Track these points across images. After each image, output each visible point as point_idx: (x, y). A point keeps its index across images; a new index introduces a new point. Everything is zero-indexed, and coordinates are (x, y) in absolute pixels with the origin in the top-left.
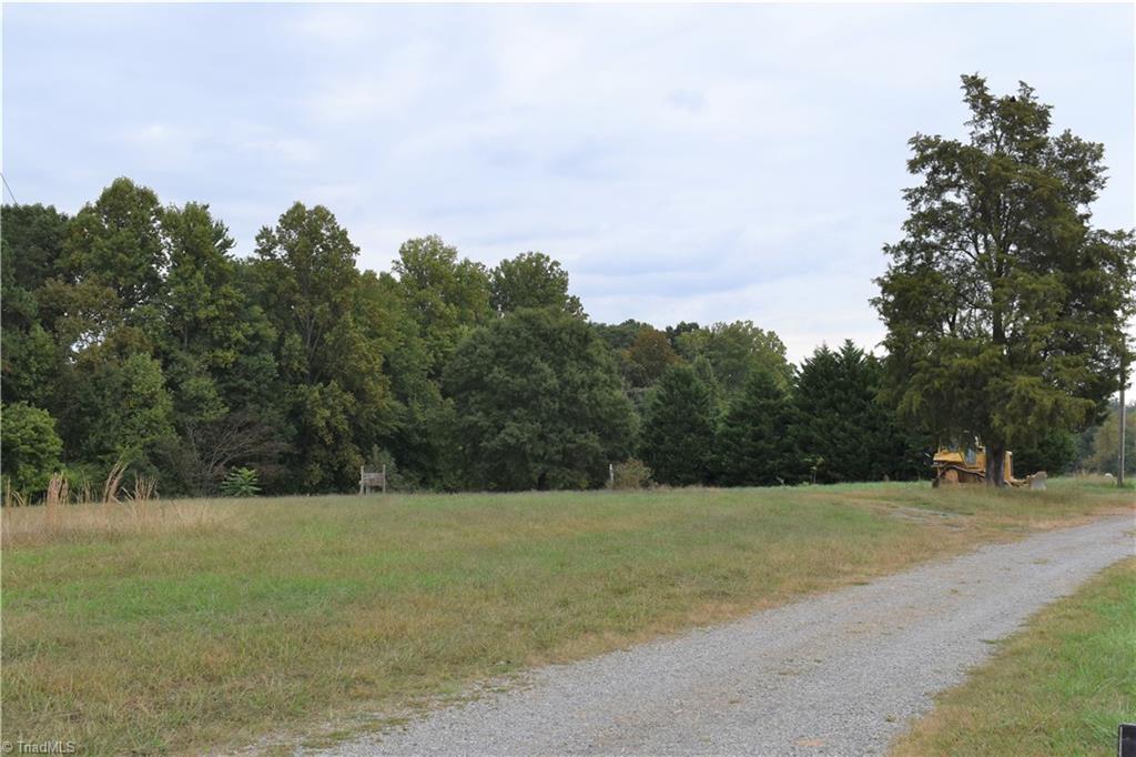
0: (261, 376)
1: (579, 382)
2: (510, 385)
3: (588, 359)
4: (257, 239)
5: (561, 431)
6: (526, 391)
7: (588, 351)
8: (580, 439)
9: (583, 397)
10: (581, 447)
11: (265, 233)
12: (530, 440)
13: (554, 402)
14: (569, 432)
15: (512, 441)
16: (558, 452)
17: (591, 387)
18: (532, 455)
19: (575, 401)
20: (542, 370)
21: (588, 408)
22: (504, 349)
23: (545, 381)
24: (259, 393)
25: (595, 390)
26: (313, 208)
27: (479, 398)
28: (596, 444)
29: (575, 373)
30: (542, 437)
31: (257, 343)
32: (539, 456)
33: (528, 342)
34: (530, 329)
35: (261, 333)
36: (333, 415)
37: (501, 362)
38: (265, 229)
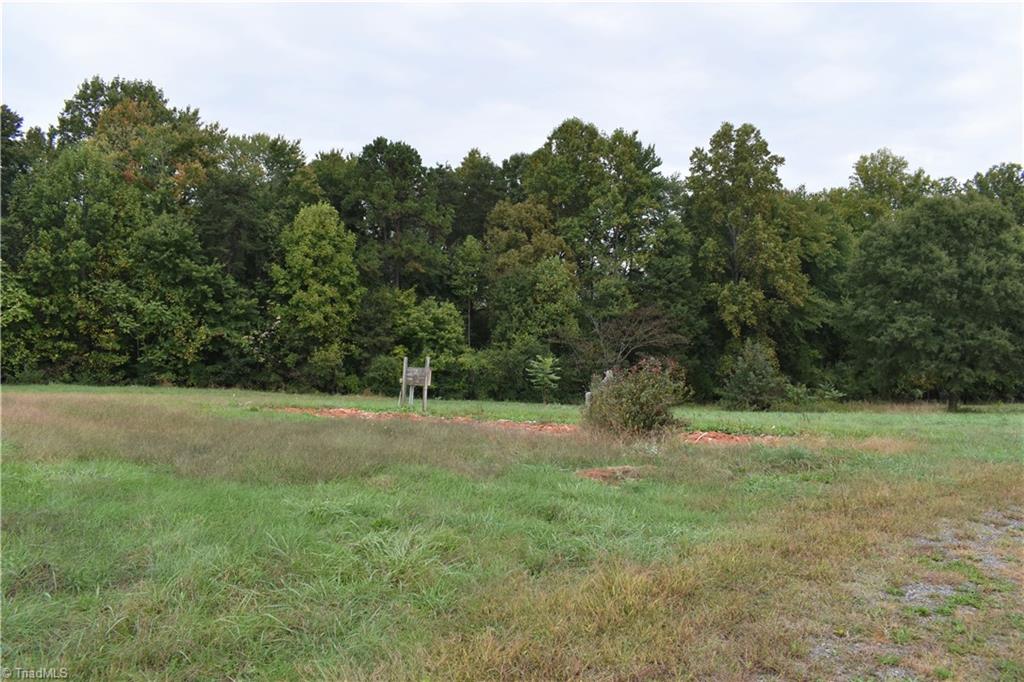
0: (671, 276)
1: (985, 270)
2: (904, 277)
3: (1000, 246)
4: (691, 159)
5: (962, 326)
6: (921, 282)
7: (1002, 236)
8: (984, 336)
9: (988, 288)
10: (984, 345)
11: (698, 153)
12: (921, 335)
13: (951, 294)
14: (971, 327)
15: (900, 336)
16: (957, 349)
17: (1001, 277)
18: (924, 351)
19: (979, 294)
20: (939, 259)
21: (994, 301)
22: (903, 239)
23: (941, 271)
24: (670, 290)
25: (1006, 279)
26: (740, 126)
27: (874, 291)
28: (1004, 342)
29: (979, 261)
30: (937, 332)
31: (672, 246)
32: (932, 352)
33: (929, 230)
34: (933, 217)
35: (675, 238)
36: (743, 310)
37: (900, 253)
38: (697, 149)
